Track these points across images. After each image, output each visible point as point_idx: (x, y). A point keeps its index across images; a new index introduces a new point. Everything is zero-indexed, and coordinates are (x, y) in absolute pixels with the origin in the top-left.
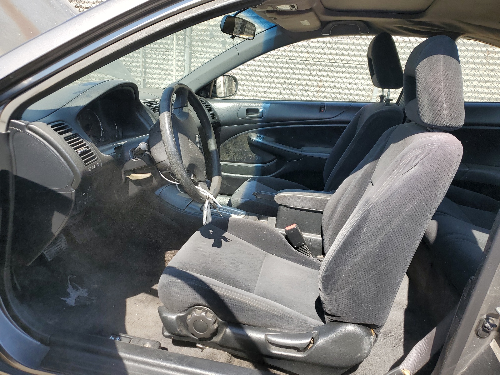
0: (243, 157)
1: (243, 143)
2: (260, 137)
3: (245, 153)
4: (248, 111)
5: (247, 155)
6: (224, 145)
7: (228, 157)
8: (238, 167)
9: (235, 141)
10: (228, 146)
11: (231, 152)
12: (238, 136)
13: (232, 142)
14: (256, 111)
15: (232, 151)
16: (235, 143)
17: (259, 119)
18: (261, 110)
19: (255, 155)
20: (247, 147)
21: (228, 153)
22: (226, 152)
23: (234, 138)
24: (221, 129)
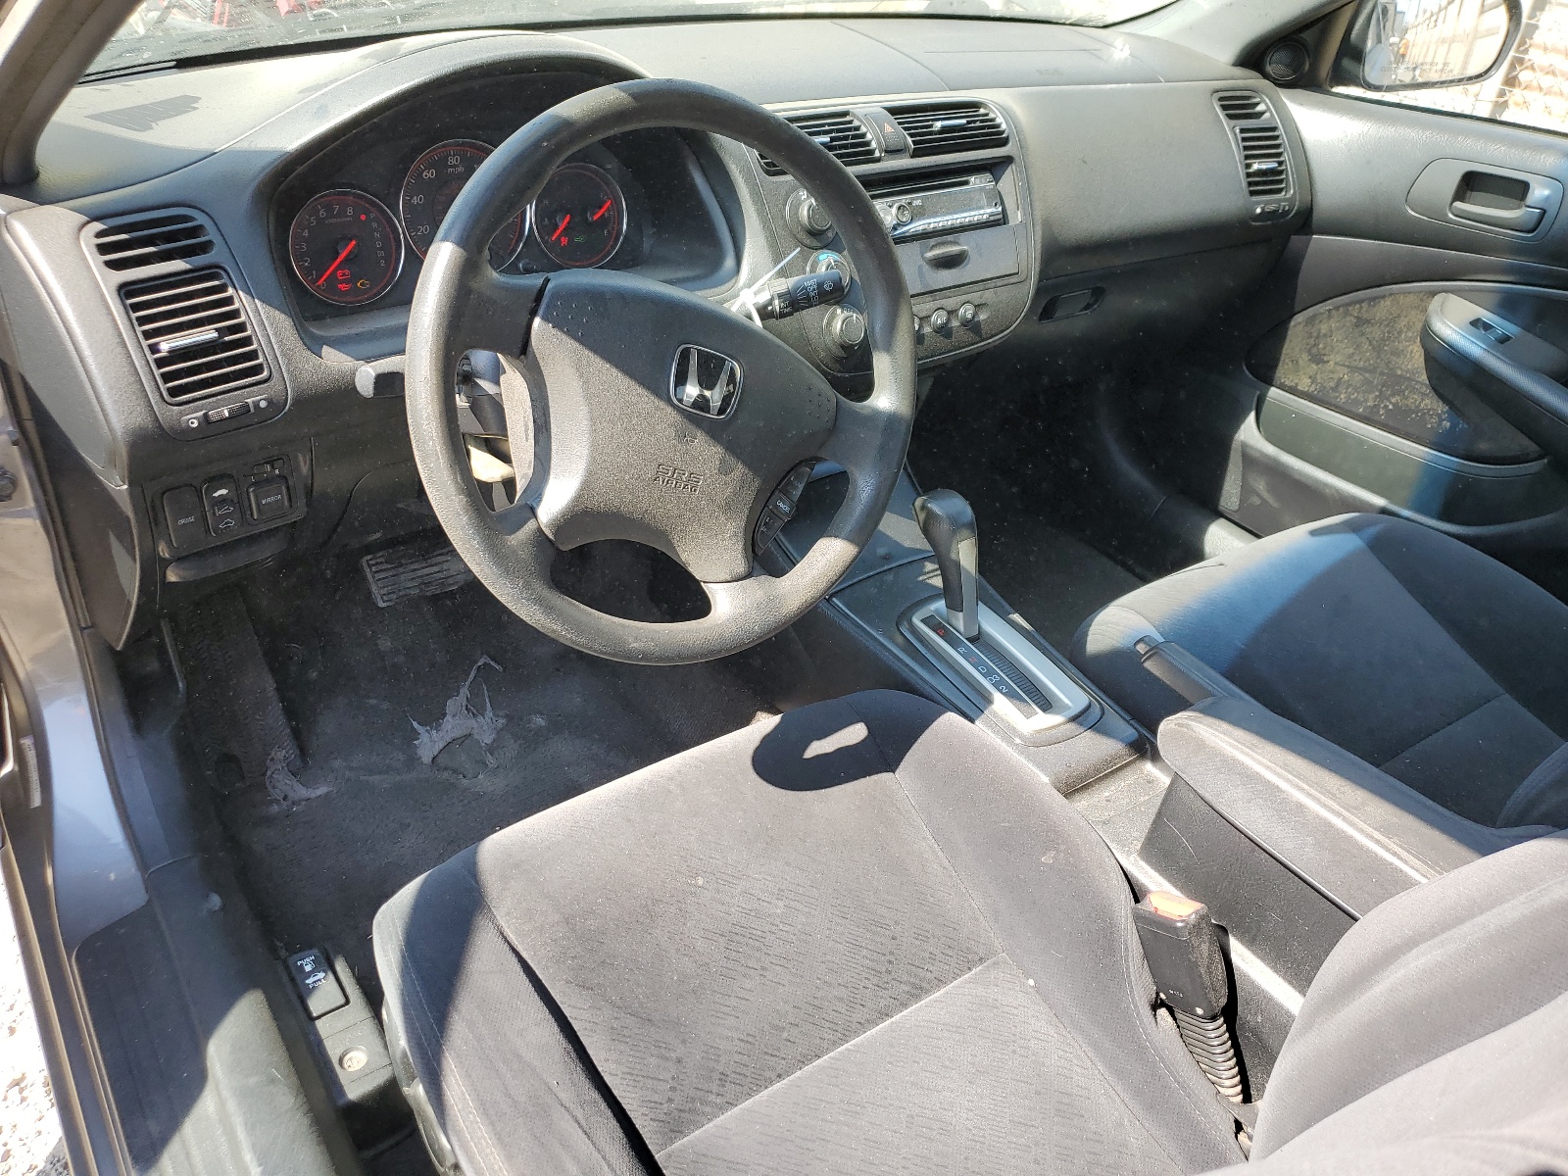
0: (1381, 396)
1: (1400, 333)
2: (1487, 327)
3: (1395, 382)
4: (1472, 183)
5: (1400, 393)
6: (1311, 321)
7: (1313, 379)
8: (1341, 435)
9: (1365, 316)
10: (1324, 328)
11: (1333, 359)
12: (1383, 297)
13: (1347, 313)
14: (1516, 190)
15: (1338, 358)
16: (1361, 322)
17: (1513, 236)
18: (1539, 192)
19: (1441, 407)
20: (1415, 359)
21: (1318, 359)
22: (1309, 352)
23: (1361, 302)
24: (1312, 244)
